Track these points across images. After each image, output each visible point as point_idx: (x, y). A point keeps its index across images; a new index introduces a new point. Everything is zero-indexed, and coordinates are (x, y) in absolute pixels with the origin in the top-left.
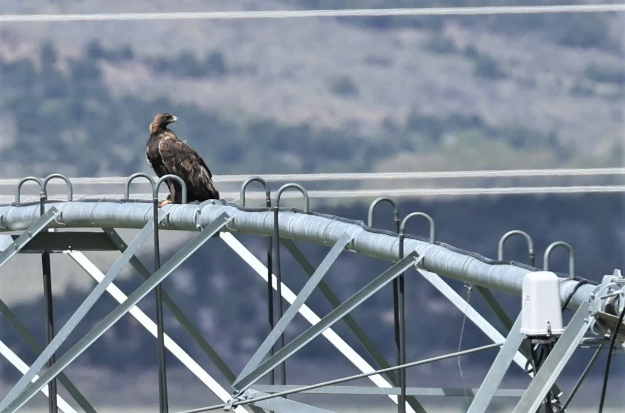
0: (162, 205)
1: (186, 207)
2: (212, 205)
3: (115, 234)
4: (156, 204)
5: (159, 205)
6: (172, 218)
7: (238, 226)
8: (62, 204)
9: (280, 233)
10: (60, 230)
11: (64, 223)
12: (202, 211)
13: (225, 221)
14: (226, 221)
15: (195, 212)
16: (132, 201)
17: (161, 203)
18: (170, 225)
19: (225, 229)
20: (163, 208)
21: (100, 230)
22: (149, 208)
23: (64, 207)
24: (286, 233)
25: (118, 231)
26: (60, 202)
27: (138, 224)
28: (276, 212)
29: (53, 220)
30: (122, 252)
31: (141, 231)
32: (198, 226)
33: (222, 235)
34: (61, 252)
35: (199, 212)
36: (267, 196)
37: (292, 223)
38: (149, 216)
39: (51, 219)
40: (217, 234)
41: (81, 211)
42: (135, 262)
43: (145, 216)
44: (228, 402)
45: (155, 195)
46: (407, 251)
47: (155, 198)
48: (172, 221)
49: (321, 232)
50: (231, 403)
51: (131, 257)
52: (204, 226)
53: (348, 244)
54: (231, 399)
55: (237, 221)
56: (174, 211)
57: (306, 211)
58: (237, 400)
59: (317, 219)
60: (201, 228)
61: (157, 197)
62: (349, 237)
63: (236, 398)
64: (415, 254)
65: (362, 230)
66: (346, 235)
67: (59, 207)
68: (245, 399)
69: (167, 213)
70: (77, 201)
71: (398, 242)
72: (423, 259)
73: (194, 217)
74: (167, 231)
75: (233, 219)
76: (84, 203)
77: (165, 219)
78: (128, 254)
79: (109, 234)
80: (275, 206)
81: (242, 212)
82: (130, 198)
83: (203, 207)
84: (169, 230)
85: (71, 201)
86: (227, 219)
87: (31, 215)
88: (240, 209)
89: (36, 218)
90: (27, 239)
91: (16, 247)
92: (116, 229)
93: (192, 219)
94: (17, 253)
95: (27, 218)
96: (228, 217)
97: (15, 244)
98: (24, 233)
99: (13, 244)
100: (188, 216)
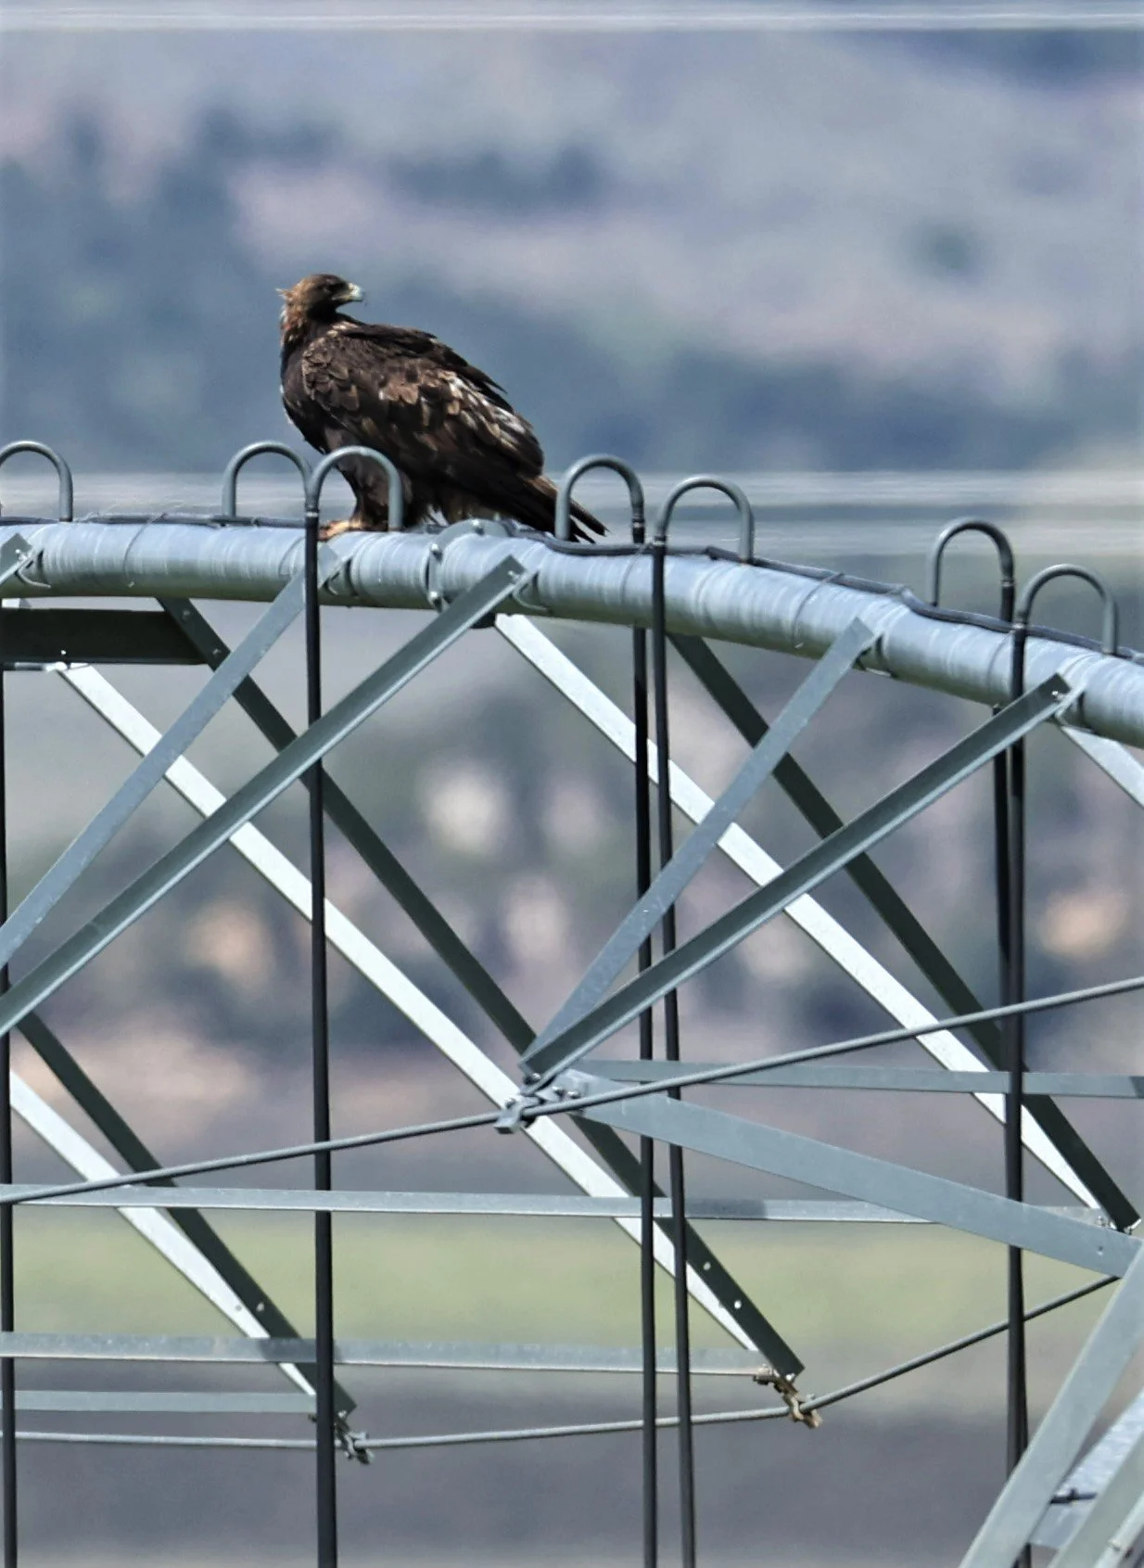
0: (330, 533)
1: (399, 541)
2: (474, 536)
3: (196, 616)
4: (314, 532)
5: (322, 535)
6: (359, 571)
7: (548, 597)
8: (43, 528)
9: (668, 619)
10: (37, 604)
11: (46, 582)
12: (447, 551)
13: (510, 580)
14: (514, 583)
15: (425, 555)
16: (246, 522)
17: (328, 528)
18: (356, 594)
19: (510, 607)
20: (332, 544)
21: (151, 605)
22: (291, 543)
23: (48, 535)
24: (685, 618)
25: (201, 606)
26: (38, 522)
27: (259, 590)
28: (660, 555)
29: (16, 573)
30: (214, 668)
31: (265, 607)
32: (433, 595)
33: (501, 620)
34: (39, 669)
35: (438, 555)
36: (634, 512)
37: (704, 590)
38: (292, 566)
39: (11, 571)
40: (488, 621)
41: (96, 551)
42: (250, 696)
43: (280, 569)
44: (509, 1106)
45: (311, 506)
46: (1035, 675)
47: (311, 515)
48: (360, 583)
49: (788, 616)
50: (517, 1110)
51: (237, 681)
52: (448, 596)
53: (864, 653)
54: (519, 1098)
55: (546, 584)
56: (364, 551)
57: (744, 556)
58: (534, 1101)
59: (775, 580)
60: (443, 601)
61: (316, 510)
62: (869, 633)
63: (532, 1095)
64: (1057, 684)
65: (905, 611)
66: (858, 628)
67: (35, 536)
68: (556, 1097)
69: (344, 559)
70: (86, 522)
71: (1009, 649)
72: (1081, 698)
73: (422, 571)
74: (341, 611)
75: (535, 578)
76: (106, 528)
77: (337, 574)
78: (230, 674)
79: (175, 615)
80: (657, 539)
81: (560, 557)
82: (240, 514)
83: (448, 540)
84: (349, 606)
85: (70, 520)
86: (517, 577)
88: (555, 548)
92: (195, 602)
93: (417, 576)
96: (520, 570)
100: (405, 567)
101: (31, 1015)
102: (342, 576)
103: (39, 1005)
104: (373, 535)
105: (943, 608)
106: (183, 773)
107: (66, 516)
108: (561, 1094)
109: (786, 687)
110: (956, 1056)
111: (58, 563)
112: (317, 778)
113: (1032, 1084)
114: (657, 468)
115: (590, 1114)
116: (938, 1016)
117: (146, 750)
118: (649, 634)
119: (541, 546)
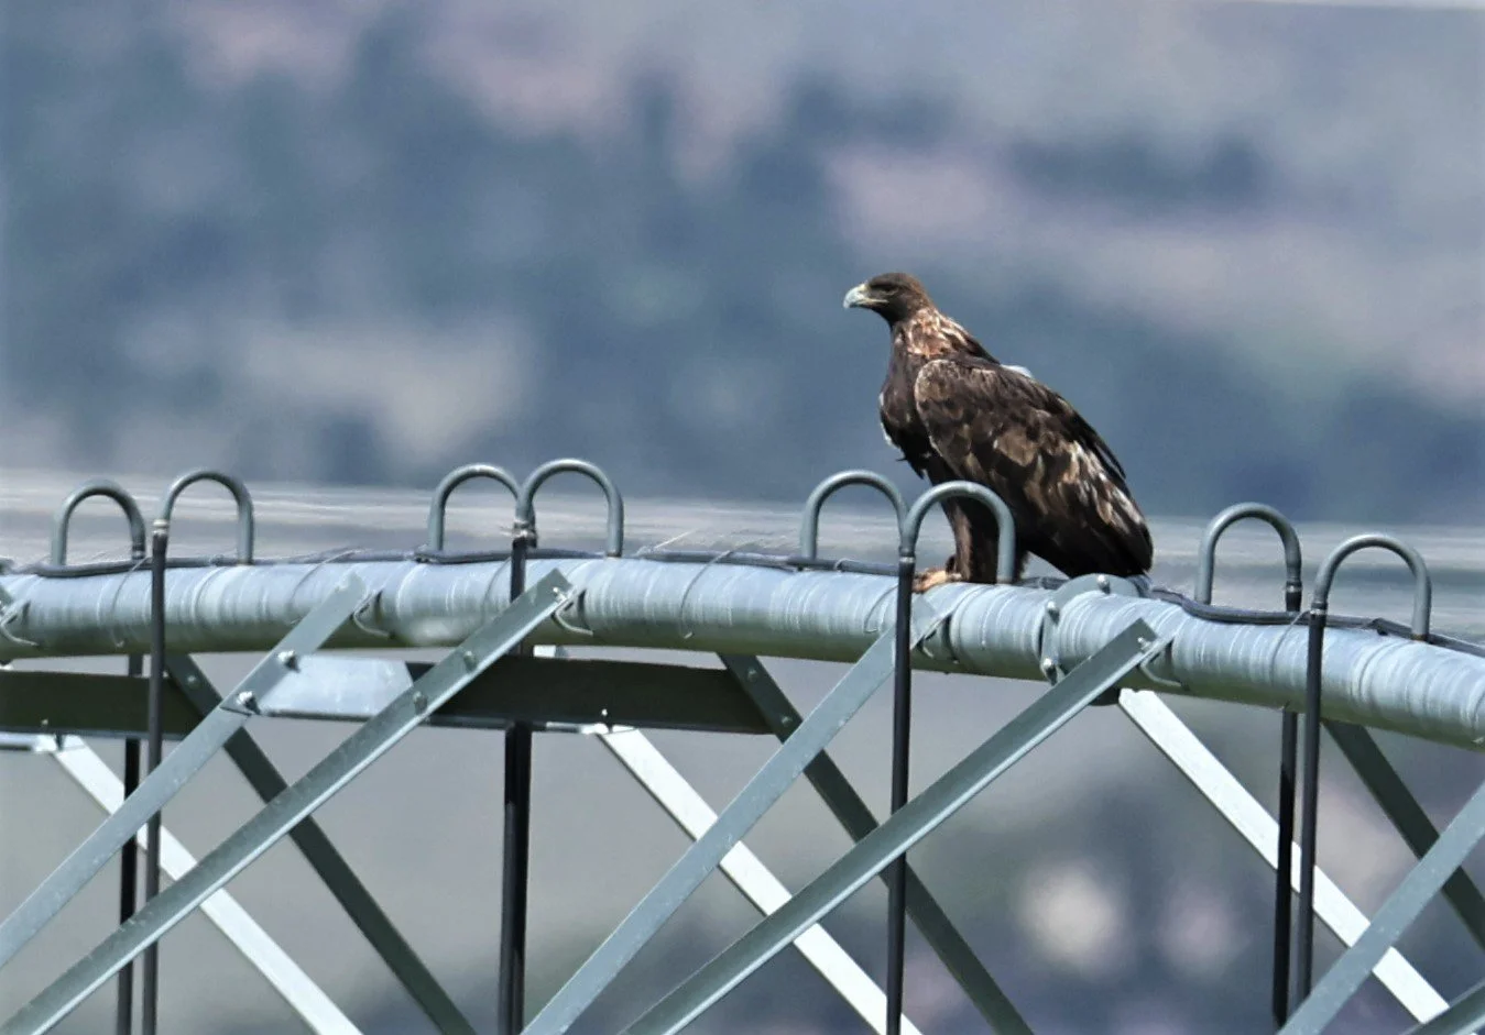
0: (927, 584)
1: (1010, 596)
2: (1098, 593)
3: (763, 675)
4: (908, 581)
5: (917, 586)
6: (959, 631)
7: (1184, 670)
8: (585, 564)
9: (1324, 703)
10: (576, 653)
11: (587, 628)
12: (1066, 611)
13: (1138, 648)
14: (1143, 652)
15: (1039, 614)
16: (828, 567)
17: (924, 578)
18: (953, 657)
19: (1137, 680)
20: (929, 597)
21: (710, 661)
22: (880, 594)
23: (592, 573)
24: (1345, 702)
25: (769, 663)
26: (582, 556)
27: (842, 647)
28: (1318, 626)
29: (553, 616)
30: (783, 739)
31: (848, 670)
32: (1047, 663)
33: (1126, 695)
34: (574, 731)
35: (1054, 616)
36: (1289, 573)
38: (881, 619)
39: (546, 613)
40: (1111, 696)
41: (648, 593)
42: (823, 773)
43: (866, 622)
45: (907, 550)
47: (905, 560)
48: (961, 647)
49: (1468, 705)
51: (810, 756)
52: (1066, 664)
55: (1181, 657)
56: (966, 609)
57: (1418, 631)
59: (1455, 661)
60: (1058, 670)
61: (911, 554)
67: (577, 573)
69: (943, 615)
70: (637, 558)
73: (1035, 632)
74: (939, 676)
75: (1169, 647)
76: (662, 567)
77: (934, 633)
78: (801, 746)
79: (739, 676)
80: (1314, 606)
81: (1199, 623)
82: (822, 556)
83: (1067, 598)
84: (947, 673)
85: (618, 555)
86: (1147, 644)
87: (479, 596)
88: (1195, 612)
89: (494, 610)
90: (459, 676)
91: (421, 705)
92: (765, 661)
93: (1028, 637)
94: (422, 723)
95: (466, 608)
96: (1151, 636)
97: (418, 695)
98: (451, 658)
99: (408, 694)
100: (1015, 629)
102: (939, 633)
104: (977, 588)
106: (742, 863)
107: (614, 551)
111: (602, 604)
112: (900, 874)
114: (1319, 514)
117: (699, 831)
118: (1301, 719)
119: (1176, 609)
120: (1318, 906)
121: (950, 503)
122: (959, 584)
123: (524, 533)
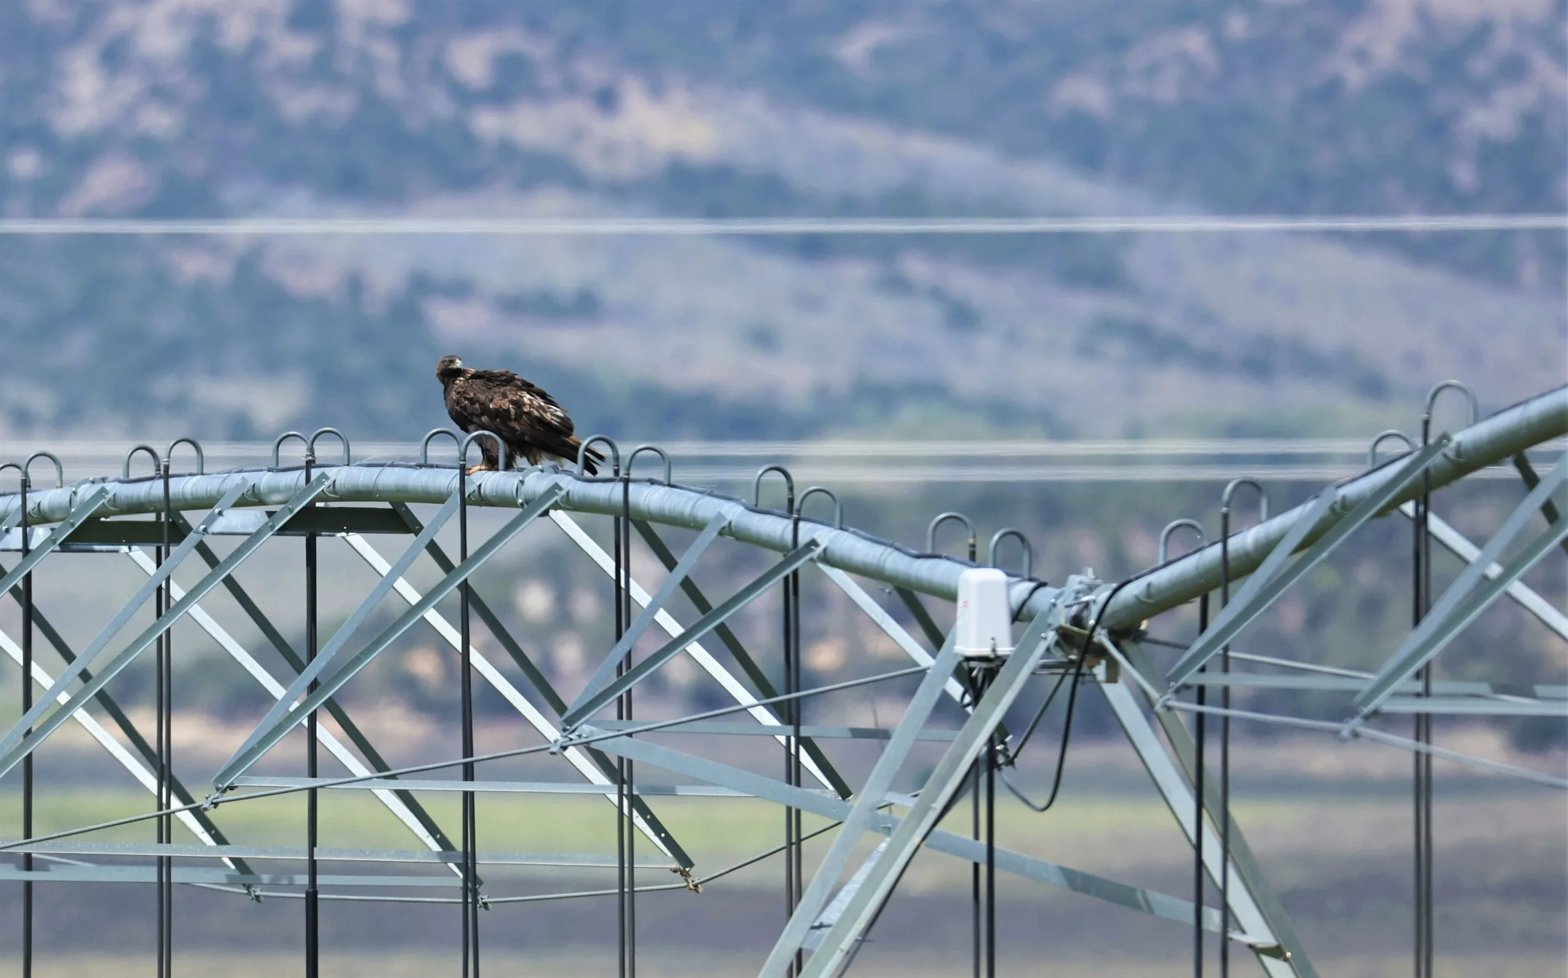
0: (471, 471)
1: (503, 476)
2: (539, 473)
3: (408, 510)
4: (464, 471)
5: (467, 473)
6: (484, 490)
7: (574, 502)
8: (335, 469)
9: (630, 512)
10: (333, 505)
11: (337, 495)
12: (526, 480)
13: (556, 494)
14: (558, 495)
15: (516, 482)
16: (432, 466)
18: (483, 500)
19: (556, 506)
20: (472, 477)
21: (386, 505)
22: (453, 476)
23: (338, 472)
24: (639, 512)
25: (410, 506)
26: (333, 466)
27: (437, 498)
28: (627, 482)
29: (323, 490)
30: (416, 535)
31: (441, 506)
32: (520, 501)
33: (552, 512)
34: (333, 536)
35: (522, 482)
36: (615, 462)
37: (647, 499)
38: (453, 487)
39: (320, 490)
40: (546, 513)
41: (361, 479)
42: (433, 549)
43: (448, 487)
44: (555, 741)
45: (462, 459)
46: (803, 539)
47: (462, 463)
48: (486, 496)
49: (687, 511)
50: (559, 743)
51: (427, 542)
52: (527, 502)
53: (723, 528)
54: (560, 738)
55: (573, 497)
56: (487, 480)
57: (666, 483)
58: (567, 739)
59: (682, 494)
60: (525, 504)
61: (464, 460)
62: (725, 519)
63: (566, 737)
64: (813, 543)
65: (742, 509)
66: (720, 517)
67: (331, 473)
68: (578, 738)
69: (478, 484)
70: (356, 466)
71: (791, 526)
72: (825, 550)
73: (515, 488)
74: (477, 508)
75: (568, 493)
76: (365, 469)
77: (475, 491)
78: (424, 538)
79: (398, 511)
80: (625, 474)
81: (579, 483)
82: (429, 462)
83: (527, 475)
84: (480, 506)
85: (348, 465)
86: (559, 492)
87: (293, 483)
88: (578, 479)
89: (299, 489)
90: (287, 516)
91: (272, 527)
92: (407, 504)
93: (512, 492)
94: (273, 535)
95: (288, 489)
96: (560, 489)
97: (271, 523)
98: (283, 509)
99: (267, 523)
100: (507, 488)
101: (330, 698)
102: (477, 490)
103: (334, 694)
104: (490, 473)
105: (761, 506)
106: (401, 584)
107: (346, 463)
108: (580, 736)
109: (685, 545)
110: (766, 718)
111: (343, 485)
112: (465, 587)
113: (805, 731)
114: (624, 439)
115: (593, 746)
116: (757, 699)
117: (384, 573)
118: (622, 519)
119: (570, 478)
120: (632, 593)
121: (479, 440)
122: (484, 471)
123: (310, 458)
